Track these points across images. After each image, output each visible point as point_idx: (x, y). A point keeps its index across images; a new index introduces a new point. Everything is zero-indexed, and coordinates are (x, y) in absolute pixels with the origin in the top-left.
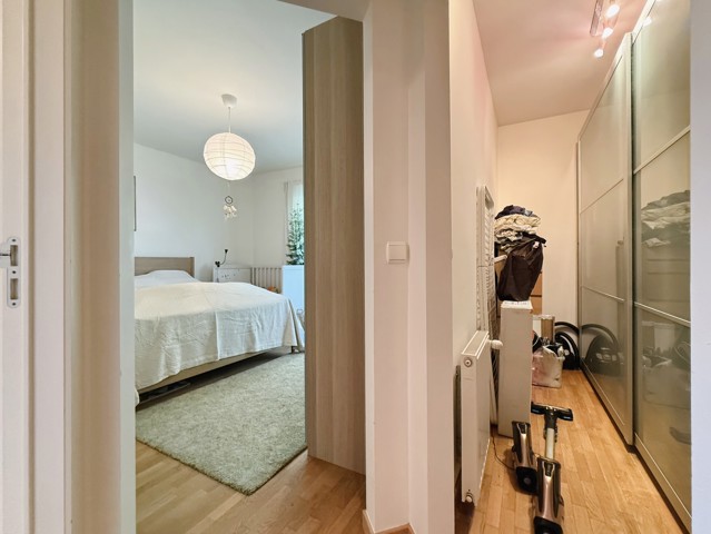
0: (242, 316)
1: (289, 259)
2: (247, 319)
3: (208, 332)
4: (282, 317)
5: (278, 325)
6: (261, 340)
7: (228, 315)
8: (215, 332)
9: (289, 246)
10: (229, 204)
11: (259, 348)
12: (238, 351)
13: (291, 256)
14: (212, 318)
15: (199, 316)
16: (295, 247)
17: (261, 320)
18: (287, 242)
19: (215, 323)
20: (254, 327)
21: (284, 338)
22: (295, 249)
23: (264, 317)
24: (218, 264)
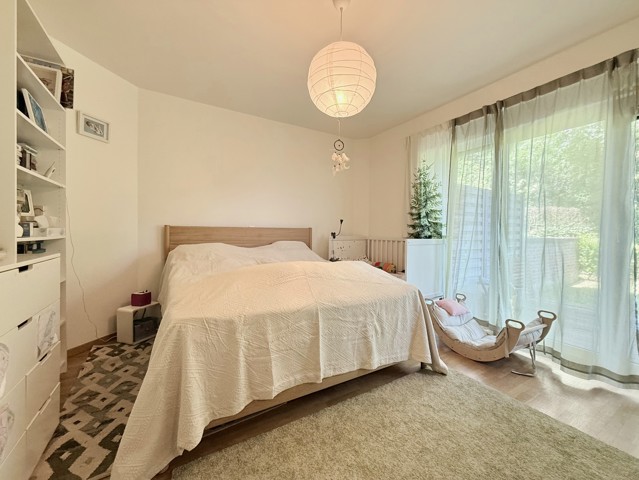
0: (355, 315)
1: (411, 231)
2: (361, 319)
3: (307, 338)
4: (409, 315)
5: (404, 329)
6: (380, 352)
7: (336, 312)
8: (317, 339)
9: (412, 214)
10: (339, 151)
11: (377, 362)
12: (349, 367)
13: (414, 227)
14: (313, 317)
15: (296, 314)
16: (419, 214)
17: (380, 321)
18: (408, 210)
19: (316, 326)
20: (371, 333)
21: (412, 348)
22: (419, 218)
23: (384, 318)
24: (334, 235)
